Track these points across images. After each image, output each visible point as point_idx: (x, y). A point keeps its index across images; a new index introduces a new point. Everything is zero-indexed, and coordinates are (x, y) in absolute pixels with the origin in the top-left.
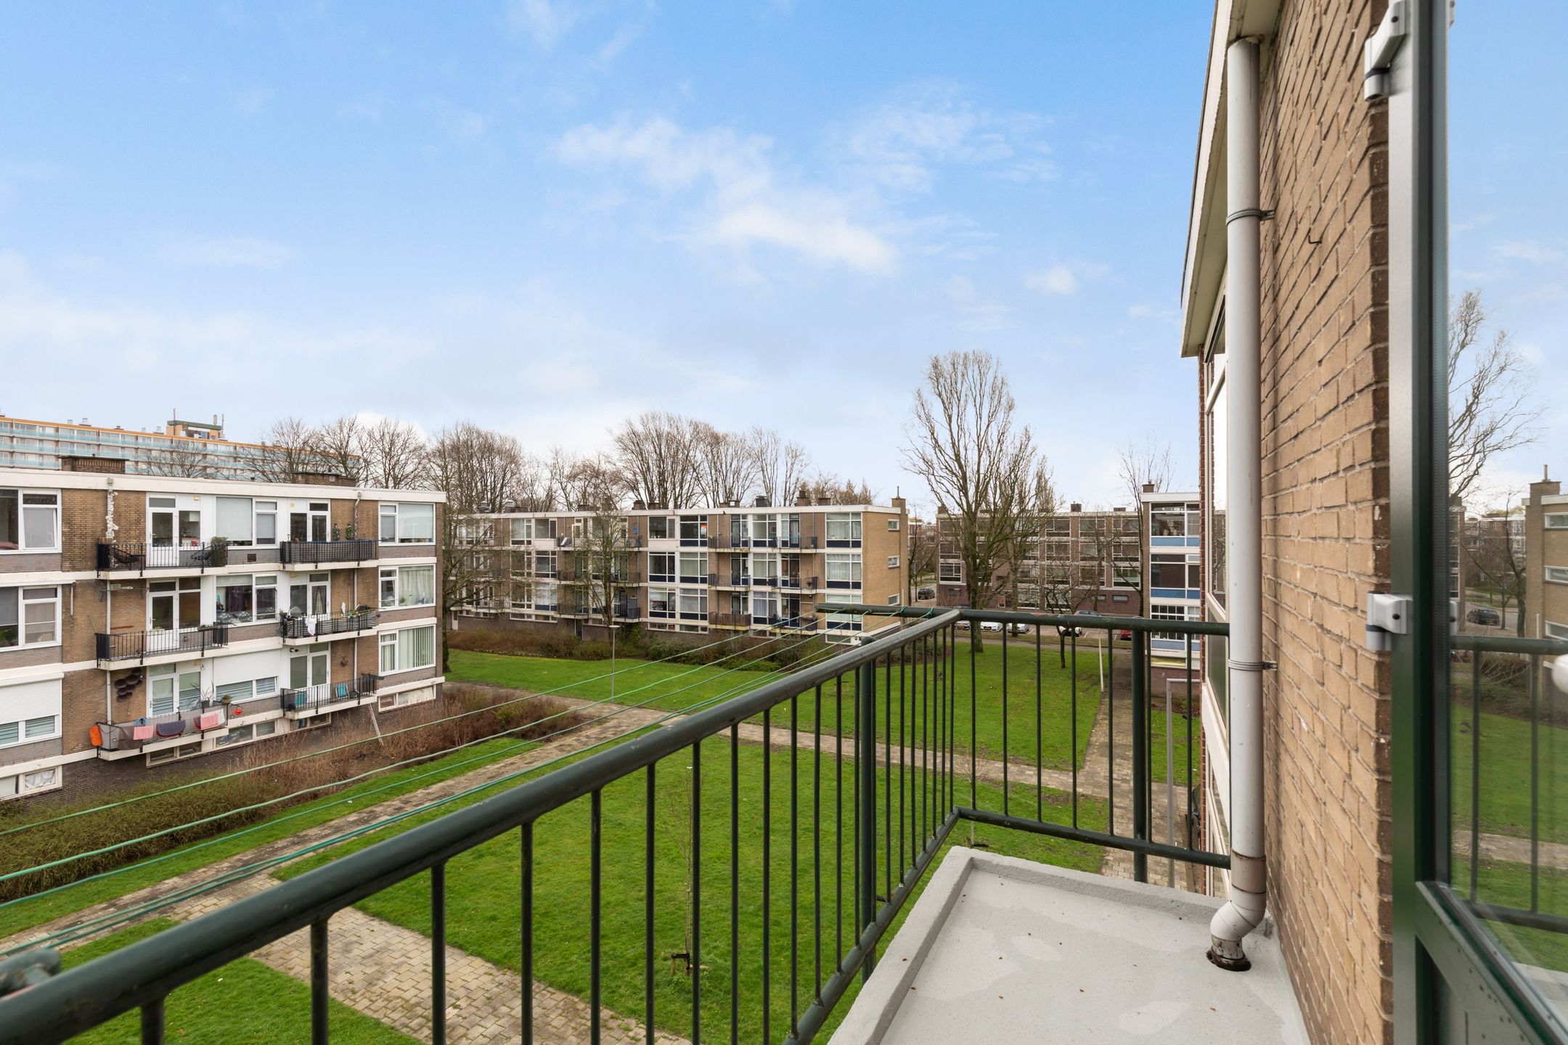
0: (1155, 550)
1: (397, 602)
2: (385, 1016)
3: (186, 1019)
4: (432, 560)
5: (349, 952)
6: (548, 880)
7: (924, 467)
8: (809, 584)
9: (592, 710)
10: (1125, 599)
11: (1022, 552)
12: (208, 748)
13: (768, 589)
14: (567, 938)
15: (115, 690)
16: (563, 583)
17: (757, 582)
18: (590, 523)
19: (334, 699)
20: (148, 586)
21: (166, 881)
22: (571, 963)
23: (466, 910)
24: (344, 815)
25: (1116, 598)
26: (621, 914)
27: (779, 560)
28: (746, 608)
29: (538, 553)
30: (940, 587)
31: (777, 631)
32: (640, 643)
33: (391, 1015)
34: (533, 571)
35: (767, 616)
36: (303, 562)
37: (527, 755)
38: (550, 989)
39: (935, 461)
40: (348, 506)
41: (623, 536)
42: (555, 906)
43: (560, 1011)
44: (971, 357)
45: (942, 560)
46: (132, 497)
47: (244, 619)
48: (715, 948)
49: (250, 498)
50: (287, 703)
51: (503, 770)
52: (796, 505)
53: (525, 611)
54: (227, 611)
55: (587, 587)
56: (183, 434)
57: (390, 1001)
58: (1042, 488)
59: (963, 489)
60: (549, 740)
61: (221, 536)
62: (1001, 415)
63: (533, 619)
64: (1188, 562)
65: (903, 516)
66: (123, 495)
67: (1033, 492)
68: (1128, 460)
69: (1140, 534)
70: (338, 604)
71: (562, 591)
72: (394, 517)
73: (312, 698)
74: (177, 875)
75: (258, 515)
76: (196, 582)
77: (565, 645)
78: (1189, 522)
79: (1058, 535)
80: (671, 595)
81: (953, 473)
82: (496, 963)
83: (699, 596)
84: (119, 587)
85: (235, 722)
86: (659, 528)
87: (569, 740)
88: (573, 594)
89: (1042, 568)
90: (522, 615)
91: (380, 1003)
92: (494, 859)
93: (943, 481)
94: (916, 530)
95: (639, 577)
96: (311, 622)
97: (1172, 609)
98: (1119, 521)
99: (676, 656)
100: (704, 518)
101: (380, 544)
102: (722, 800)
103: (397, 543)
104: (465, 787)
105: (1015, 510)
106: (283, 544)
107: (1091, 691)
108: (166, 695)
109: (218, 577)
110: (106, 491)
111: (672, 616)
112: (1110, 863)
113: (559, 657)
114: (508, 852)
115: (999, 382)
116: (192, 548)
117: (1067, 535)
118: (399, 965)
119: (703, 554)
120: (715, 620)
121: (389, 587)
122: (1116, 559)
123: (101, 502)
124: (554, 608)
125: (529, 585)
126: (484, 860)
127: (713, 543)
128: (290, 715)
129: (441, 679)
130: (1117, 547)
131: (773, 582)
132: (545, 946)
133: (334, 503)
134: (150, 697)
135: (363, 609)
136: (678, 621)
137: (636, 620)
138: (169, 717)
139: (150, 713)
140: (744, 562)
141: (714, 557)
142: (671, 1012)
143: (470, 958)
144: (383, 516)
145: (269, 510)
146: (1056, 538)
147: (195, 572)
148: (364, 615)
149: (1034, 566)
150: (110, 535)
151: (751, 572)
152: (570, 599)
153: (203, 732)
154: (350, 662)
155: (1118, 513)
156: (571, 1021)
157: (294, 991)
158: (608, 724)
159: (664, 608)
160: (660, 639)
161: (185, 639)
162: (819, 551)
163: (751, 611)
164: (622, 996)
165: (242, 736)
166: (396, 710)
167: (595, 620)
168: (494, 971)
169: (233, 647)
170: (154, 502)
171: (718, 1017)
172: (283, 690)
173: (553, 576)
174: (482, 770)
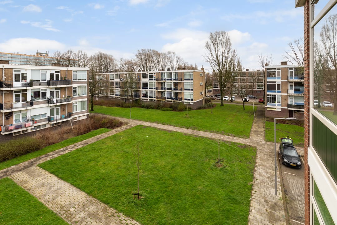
0: (268, 80)
1: (77, 95)
2: (55, 210)
3: (3, 209)
4: (86, 84)
5: (50, 189)
6: (106, 168)
7: (209, 60)
8: (180, 89)
9: (125, 121)
10: (260, 92)
11: (234, 81)
12: (29, 131)
13: (170, 90)
14: (108, 186)
15: (5, 117)
16: (122, 89)
17: (167, 89)
18: (128, 75)
19: (61, 119)
20: (13, 92)
21: (11, 167)
22: (108, 194)
23: (83, 177)
24: (60, 149)
25: (257, 92)
26: (123, 179)
27: (173, 83)
28: (165, 95)
29: (116, 82)
30: (213, 89)
31: (172, 101)
32: (140, 104)
33: (57, 210)
34: (115, 86)
35: (170, 97)
36: (53, 85)
37: (107, 133)
38: (101, 202)
39: (212, 59)
40: (64, 71)
41: (136, 78)
42: (107, 176)
43: (102, 210)
44: (220, 33)
45: (214, 83)
46: (9, 70)
47: (38, 100)
48: (147, 191)
49: (40, 70)
50: (49, 120)
51: (101, 137)
52: (177, 70)
53: (113, 96)
54: (34, 97)
55: (127, 90)
56: (40, 55)
57: (57, 205)
58: (239, 65)
59: (219, 66)
60: (114, 129)
61: (32, 79)
62: (228, 47)
63: (115, 98)
64: (277, 83)
65: (204, 72)
66: (7, 70)
67: (236, 66)
68: (261, 58)
69: (264, 76)
70: (62, 96)
71: (121, 91)
72: (76, 74)
73: (55, 119)
74: (15, 165)
75: (42, 74)
76: (26, 90)
77: (121, 104)
78: (277, 73)
79: (243, 76)
80: (147, 92)
81: (216, 62)
82: (88, 194)
83: (154, 92)
84: (6, 92)
85: (35, 125)
86: (144, 76)
87: (119, 129)
88: (124, 92)
89: (239, 85)
90: (112, 97)
91: (55, 206)
92: (94, 162)
93: (213, 64)
94: (208, 76)
95: (139, 88)
96: (55, 100)
97: (273, 95)
98: (259, 73)
99: (148, 107)
100: (155, 73)
101: (73, 81)
102: (154, 146)
103: (77, 80)
104: (91, 141)
105: (232, 71)
106: (48, 81)
107: (251, 116)
108: (18, 118)
109: (32, 89)
110: (2, 68)
111: (147, 97)
112: (257, 166)
113: (120, 107)
114: (97, 160)
115: (227, 39)
116: (25, 82)
117: (245, 76)
118: (62, 194)
119: (154, 82)
120: (157, 98)
121: (75, 91)
122: (258, 82)
123: (1, 71)
124: (120, 95)
125: (114, 90)
126: (91, 162)
127: (157, 80)
128: (50, 123)
129: (89, 113)
130: (258, 79)
131: (171, 89)
132: (101, 189)
133: (61, 71)
134: (14, 119)
135: (69, 96)
136: (149, 98)
137: (139, 98)
138: (18, 124)
139: (14, 123)
140: (164, 84)
141: (157, 83)
142: (132, 211)
143: (82, 192)
144: (74, 74)
145: (45, 73)
146: (242, 77)
147: (25, 88)
148: (69, 98)
149: (237, 84)
150: (3, 79)
151: (166, 86)
152: (124, 93)
153: (27, 127)
154: (65, 110)
155: (258, 71)
156: (104, 213)
157: (33, 201)
158: (129, 125)
159: (145, 95)
160: (144, 103)
161: (23, 105)
162: (183, 81)
163: (166, 96)
164: (119, 206)
165: (38, 128)
166: (77, 121)
167: (129, 98)
168: (87, 196)
169: (35, 106)
170: (15, 71)
171: (145, 213)
172: (48, 117)
173: (119, 88)
174: (96, 137)
